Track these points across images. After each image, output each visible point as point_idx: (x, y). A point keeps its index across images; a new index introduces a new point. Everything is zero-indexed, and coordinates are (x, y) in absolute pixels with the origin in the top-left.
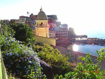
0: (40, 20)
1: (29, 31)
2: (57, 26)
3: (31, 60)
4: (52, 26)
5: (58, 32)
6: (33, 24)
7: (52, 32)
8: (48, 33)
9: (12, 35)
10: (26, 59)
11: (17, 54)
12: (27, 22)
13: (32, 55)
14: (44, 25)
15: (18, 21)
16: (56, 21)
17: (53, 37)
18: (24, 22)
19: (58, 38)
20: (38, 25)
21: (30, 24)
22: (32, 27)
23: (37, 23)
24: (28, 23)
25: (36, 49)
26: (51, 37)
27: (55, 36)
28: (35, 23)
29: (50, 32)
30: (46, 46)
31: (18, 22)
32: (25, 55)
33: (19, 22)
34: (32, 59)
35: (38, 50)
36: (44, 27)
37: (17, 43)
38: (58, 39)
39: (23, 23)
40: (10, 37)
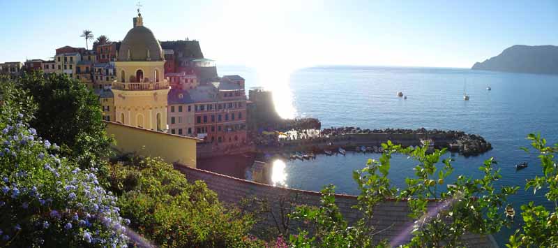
0: (132, 60)
1: (89, 102)
2: (201, 85)
3: (92, 229)
4: (179, 83)
5: (206, 108)
6: (104, 78)
7: (180, 109)
8: (164, 114)
9: (25, 115)
10: (70, 219)
11: (40, 195)
12: (83, 69)
13: (96, 205)
14: (146, 80)
15: (50, 66)
16: (198, 65)
17: (185, 131)
18: (71, 68)
19: (206, 135)
20: (123, 81)
21: (92, 77)
22: (101, 86)
23: (119, 73)
24: (87, 71)
25: (113, 180)
26: (177, 131)
27: (192, 126)
28: (111, 71)
29: (173, 110)
30: (155, 170)
31: (50, 70)
32: (66, 202)
33: (53, 68)
34: (95, 223)
35: (120, 185)
36: (147, 89)
37: (42, 148)
38: (205, 138)
39: (69, 71)
40: (20, 124)
